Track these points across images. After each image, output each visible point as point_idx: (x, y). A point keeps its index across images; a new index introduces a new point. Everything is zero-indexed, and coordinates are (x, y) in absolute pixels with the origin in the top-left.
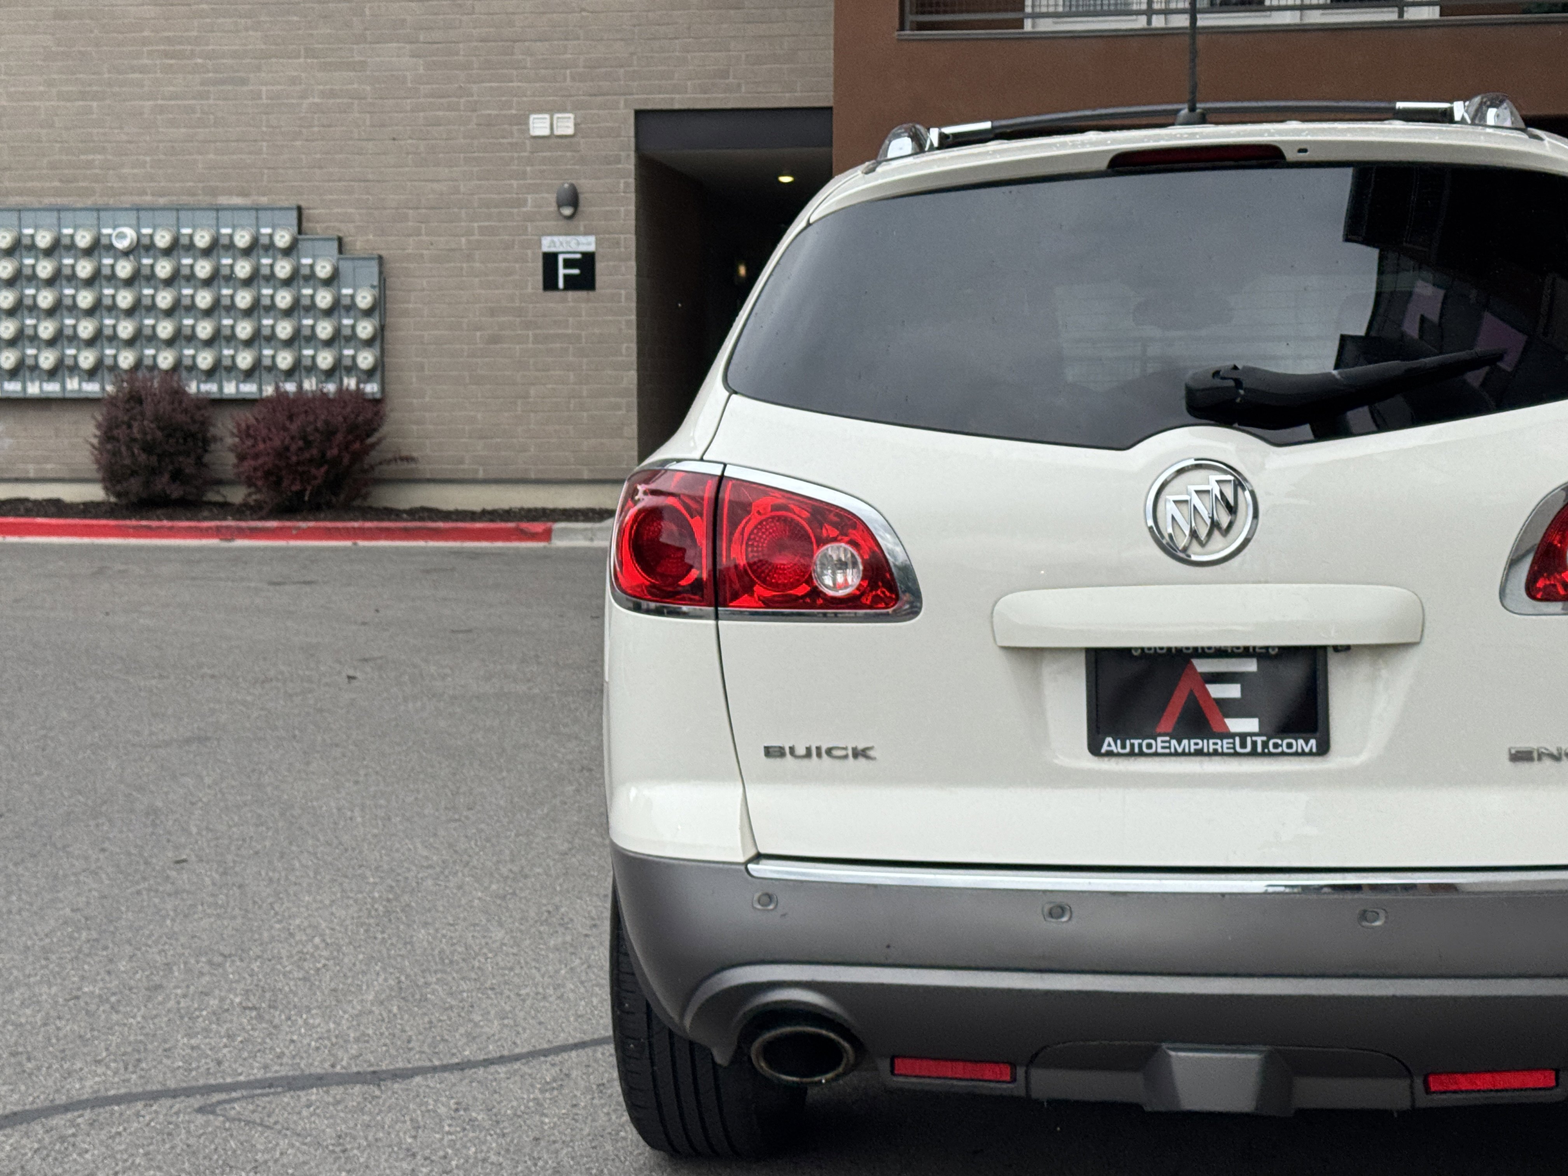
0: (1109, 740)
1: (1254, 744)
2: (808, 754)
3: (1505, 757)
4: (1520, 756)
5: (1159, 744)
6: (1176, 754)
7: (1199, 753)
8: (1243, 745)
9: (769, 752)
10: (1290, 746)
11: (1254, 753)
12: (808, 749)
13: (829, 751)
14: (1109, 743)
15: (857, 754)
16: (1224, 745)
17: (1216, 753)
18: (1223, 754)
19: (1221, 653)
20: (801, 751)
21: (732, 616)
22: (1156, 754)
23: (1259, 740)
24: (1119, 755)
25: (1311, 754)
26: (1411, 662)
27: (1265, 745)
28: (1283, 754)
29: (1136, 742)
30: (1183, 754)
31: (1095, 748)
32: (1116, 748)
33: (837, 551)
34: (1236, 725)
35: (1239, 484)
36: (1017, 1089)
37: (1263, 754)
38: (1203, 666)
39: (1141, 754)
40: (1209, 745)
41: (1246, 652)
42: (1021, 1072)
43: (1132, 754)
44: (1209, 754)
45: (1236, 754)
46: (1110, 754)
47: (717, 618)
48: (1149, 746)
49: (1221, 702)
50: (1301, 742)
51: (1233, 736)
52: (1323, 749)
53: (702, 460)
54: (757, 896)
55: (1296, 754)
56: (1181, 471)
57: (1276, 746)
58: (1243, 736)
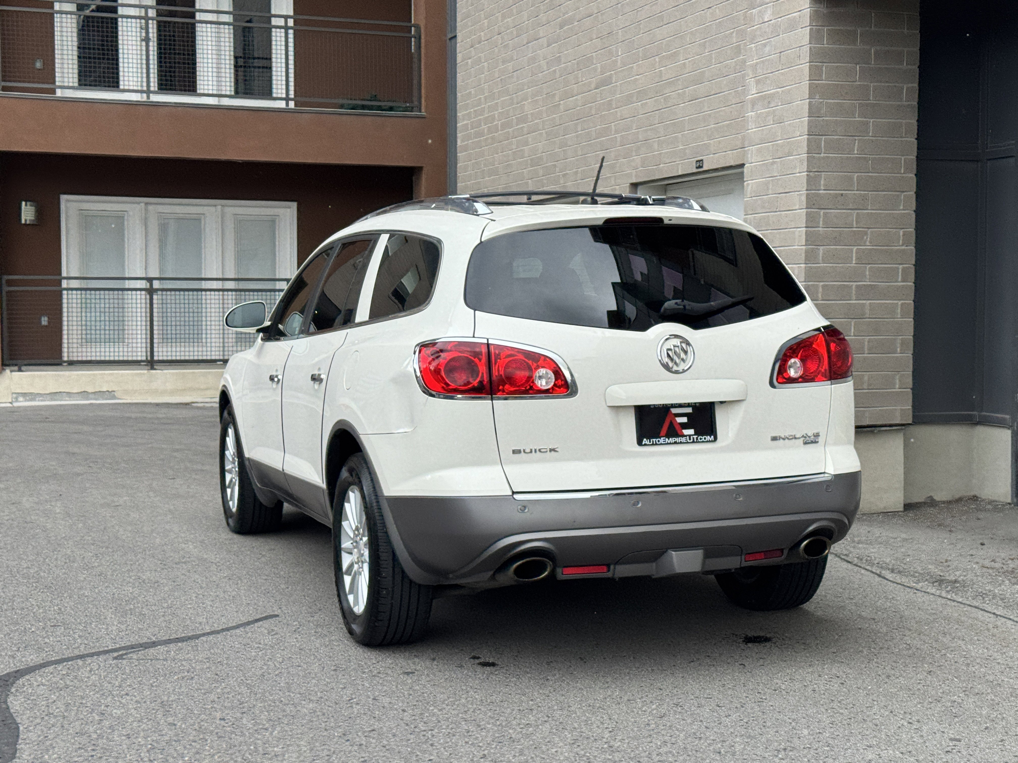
0: (645, 440)
1: (693, 438)
2: (531, 452)
3: (770, 439)
4: (774, 439)
5: (662, 440)
6: (668, 444)
7: (675, 443)
8: (690, 439)
9: (514, 452)
10: (705, 439)
11: (693, 442)
12: (531, 450)
13: (540, 450)
14: (645, 441)
15: (551, 450)
16: (683, 440)
17: (681, 443)
18: (683, 443)
19: (680, 406)
20: (528, 451)
21: (499, 399)
22: (661, 444)
23: (695, 437)
24: (648, 445)
25: (712, 441)
26: (743, 405)
27: (697, 439)
28: (703, 442)
29: (654, 440)
30: (670, 443)
31: (640, 443)
32: (648, 443)
33: (542, 371)
34: (686, 432)
35: (688, 344)
36: (609, 575)
37: (697, 442)
38: (674, 411)
39: (656, 444)
40: (678, 440)
41: (688, 405)
42: (612, 567)
43: (653, 444)
44: (679, 443)
45: (688, 443)
46: (645, 445)
47: (492, 399)
48: (659, 441)
50: (709, 437)
51: (686, 436)
52: (716, 439)
53: (474, 337)
54: (519, 507)
55: (707, 442)
56: (667, 339)
57: (700, 439)
58: (690, 436)
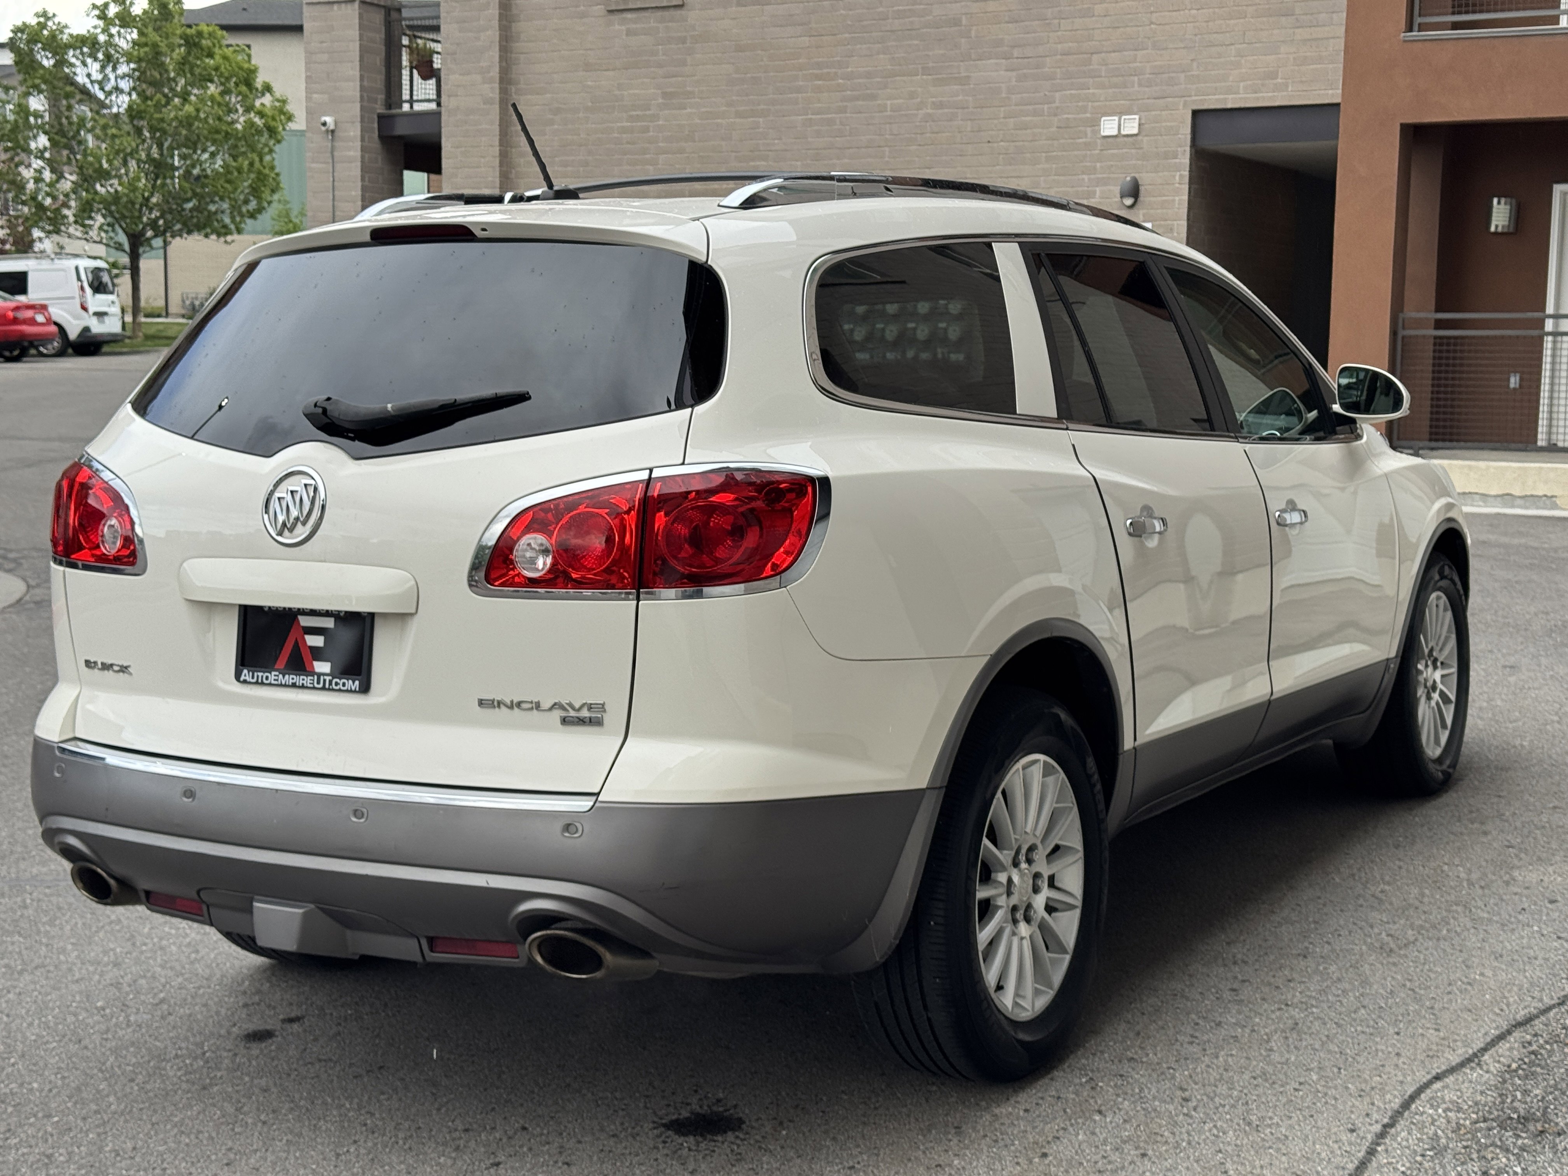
0: (245, 671)
1: (325, 681)
2: (103, 668)
3: (476, 703)
4: (485, 704)
5: (272, 676)
6: (281, 685)
7: (294, 685)
8: (319, 682)
9: (87, 664)
10: (344, 685)
11: (324, 688)
14: (246, 674)
15: (123, 669)
16: (309, 681)
17: (303, 687)
18: (307, 688)
19: (313, 613)
20: (100, 665)
22: (270, 684)
23: (328, 678)
24: (250, 683)
25: (355, 692)
26: (413, 628)
27: (331, 682)
28: (340, 690)
29: (260, 674)
30: (285, 686)
31: (238, 676)
32: (249, 679)
34: (318, 666)
35: (317, 485)
37: (329, 689)
38: (305, 621)
39: (262, 683)
40: (300, 680)
41: (329, 614)
43: (257, 683)
44: (299, 687)
45: (314, 688)
46: (245, 682)
48: (267, 678)
49: (312, 648)
50: (350, 682)
51: (315, 674)
52: (365, 688)
55: (347, 691)
57: (337, 684)
58: (320, 675)
